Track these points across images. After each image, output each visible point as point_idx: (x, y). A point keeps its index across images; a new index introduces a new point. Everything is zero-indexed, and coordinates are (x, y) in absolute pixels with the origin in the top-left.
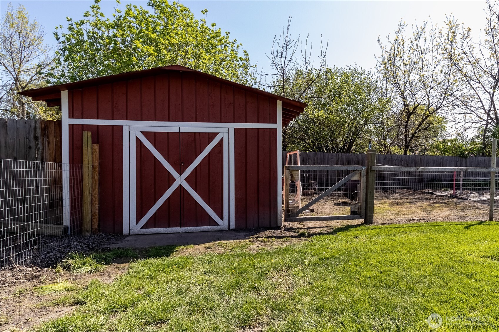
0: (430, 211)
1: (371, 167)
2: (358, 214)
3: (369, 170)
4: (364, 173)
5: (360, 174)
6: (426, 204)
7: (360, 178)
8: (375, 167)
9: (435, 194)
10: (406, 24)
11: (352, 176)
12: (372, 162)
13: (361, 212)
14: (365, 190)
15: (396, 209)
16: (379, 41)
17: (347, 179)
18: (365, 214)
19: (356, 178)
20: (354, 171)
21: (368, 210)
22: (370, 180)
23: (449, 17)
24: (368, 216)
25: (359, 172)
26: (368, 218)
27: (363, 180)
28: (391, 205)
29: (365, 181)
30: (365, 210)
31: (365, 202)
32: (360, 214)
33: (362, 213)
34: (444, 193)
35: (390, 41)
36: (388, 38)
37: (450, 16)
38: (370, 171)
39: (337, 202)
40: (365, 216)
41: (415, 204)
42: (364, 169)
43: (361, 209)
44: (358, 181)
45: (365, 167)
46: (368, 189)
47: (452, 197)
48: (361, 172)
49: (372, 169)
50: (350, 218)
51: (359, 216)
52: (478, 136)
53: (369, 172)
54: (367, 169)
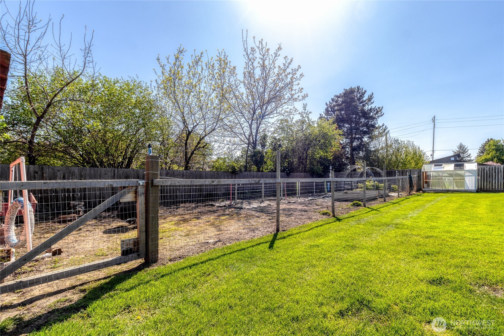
0: (219, 226)
1: (152, 181)
2: (134, 252)
3: (150, 185)
4: (141, 190)
5: (136, 192)
6: (212, 217)
7: (136, 197)
8: (158, 181)
9: (215, 206)
10: (184, 50)
11: (122, 196)
12: (153, 174)
13: (138, 249)
14: (144, 215)
15: (185, 228)
16: (159, 60)
17: (113, 201)
18: (144, 250)
19: (128, 198)
20: (124, 187)
21: (150, 243)
22: (151, 199)
23: (220, 53)
24: (150, 252)
25: (134, 188)
26: (150, 255)
27: (141, 200)
28: (178, 224)
29: (144, 202)
30: (145, 245)
31: (144, 233)
32: (138, 251)
33: (141, 249)
34: (223, 204)
35: (170, 62)
36: (168, 60)
37: (222, 52)
38: (152, 187)
39: (108, 227)
40: (144, 253)
41: (201, 219)
42: (141, 184)
43: (138, 244)
44: (133, 202)
45: (143, 181)
46: (149, 213)
47: (230, 206)
48: (136, 189)
49: (154, 184)
50: (121, 262)
51: (135, 255)
52: (242, 156)
53: (150, 188)
54: (147, 183)
